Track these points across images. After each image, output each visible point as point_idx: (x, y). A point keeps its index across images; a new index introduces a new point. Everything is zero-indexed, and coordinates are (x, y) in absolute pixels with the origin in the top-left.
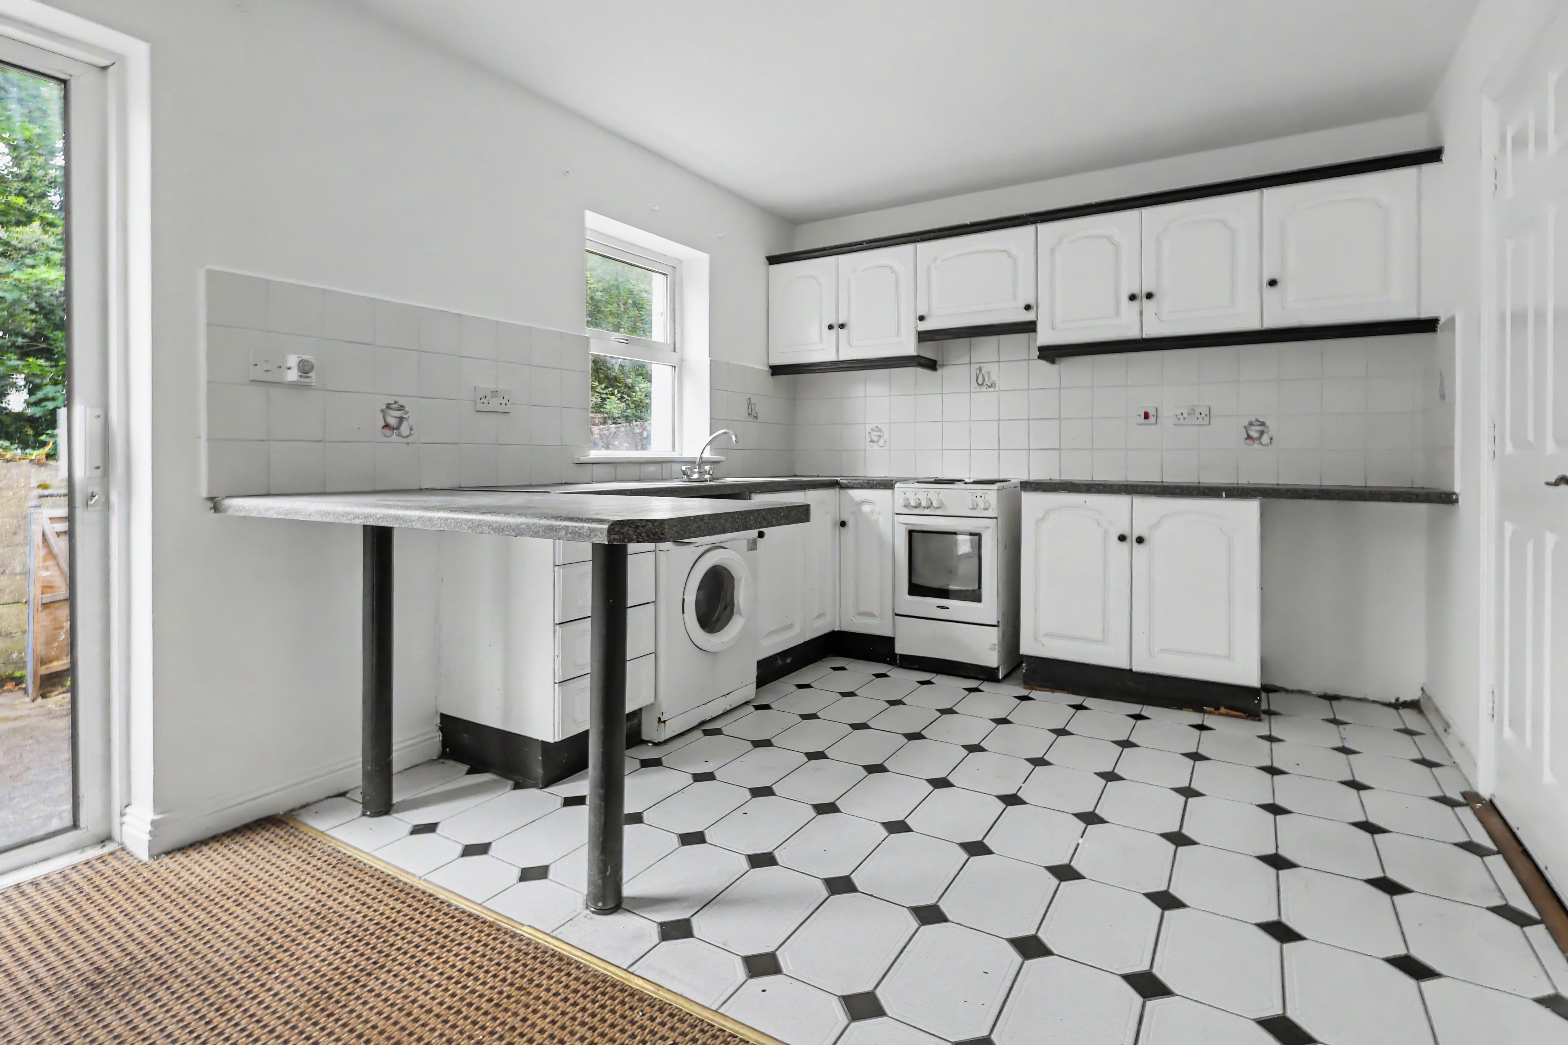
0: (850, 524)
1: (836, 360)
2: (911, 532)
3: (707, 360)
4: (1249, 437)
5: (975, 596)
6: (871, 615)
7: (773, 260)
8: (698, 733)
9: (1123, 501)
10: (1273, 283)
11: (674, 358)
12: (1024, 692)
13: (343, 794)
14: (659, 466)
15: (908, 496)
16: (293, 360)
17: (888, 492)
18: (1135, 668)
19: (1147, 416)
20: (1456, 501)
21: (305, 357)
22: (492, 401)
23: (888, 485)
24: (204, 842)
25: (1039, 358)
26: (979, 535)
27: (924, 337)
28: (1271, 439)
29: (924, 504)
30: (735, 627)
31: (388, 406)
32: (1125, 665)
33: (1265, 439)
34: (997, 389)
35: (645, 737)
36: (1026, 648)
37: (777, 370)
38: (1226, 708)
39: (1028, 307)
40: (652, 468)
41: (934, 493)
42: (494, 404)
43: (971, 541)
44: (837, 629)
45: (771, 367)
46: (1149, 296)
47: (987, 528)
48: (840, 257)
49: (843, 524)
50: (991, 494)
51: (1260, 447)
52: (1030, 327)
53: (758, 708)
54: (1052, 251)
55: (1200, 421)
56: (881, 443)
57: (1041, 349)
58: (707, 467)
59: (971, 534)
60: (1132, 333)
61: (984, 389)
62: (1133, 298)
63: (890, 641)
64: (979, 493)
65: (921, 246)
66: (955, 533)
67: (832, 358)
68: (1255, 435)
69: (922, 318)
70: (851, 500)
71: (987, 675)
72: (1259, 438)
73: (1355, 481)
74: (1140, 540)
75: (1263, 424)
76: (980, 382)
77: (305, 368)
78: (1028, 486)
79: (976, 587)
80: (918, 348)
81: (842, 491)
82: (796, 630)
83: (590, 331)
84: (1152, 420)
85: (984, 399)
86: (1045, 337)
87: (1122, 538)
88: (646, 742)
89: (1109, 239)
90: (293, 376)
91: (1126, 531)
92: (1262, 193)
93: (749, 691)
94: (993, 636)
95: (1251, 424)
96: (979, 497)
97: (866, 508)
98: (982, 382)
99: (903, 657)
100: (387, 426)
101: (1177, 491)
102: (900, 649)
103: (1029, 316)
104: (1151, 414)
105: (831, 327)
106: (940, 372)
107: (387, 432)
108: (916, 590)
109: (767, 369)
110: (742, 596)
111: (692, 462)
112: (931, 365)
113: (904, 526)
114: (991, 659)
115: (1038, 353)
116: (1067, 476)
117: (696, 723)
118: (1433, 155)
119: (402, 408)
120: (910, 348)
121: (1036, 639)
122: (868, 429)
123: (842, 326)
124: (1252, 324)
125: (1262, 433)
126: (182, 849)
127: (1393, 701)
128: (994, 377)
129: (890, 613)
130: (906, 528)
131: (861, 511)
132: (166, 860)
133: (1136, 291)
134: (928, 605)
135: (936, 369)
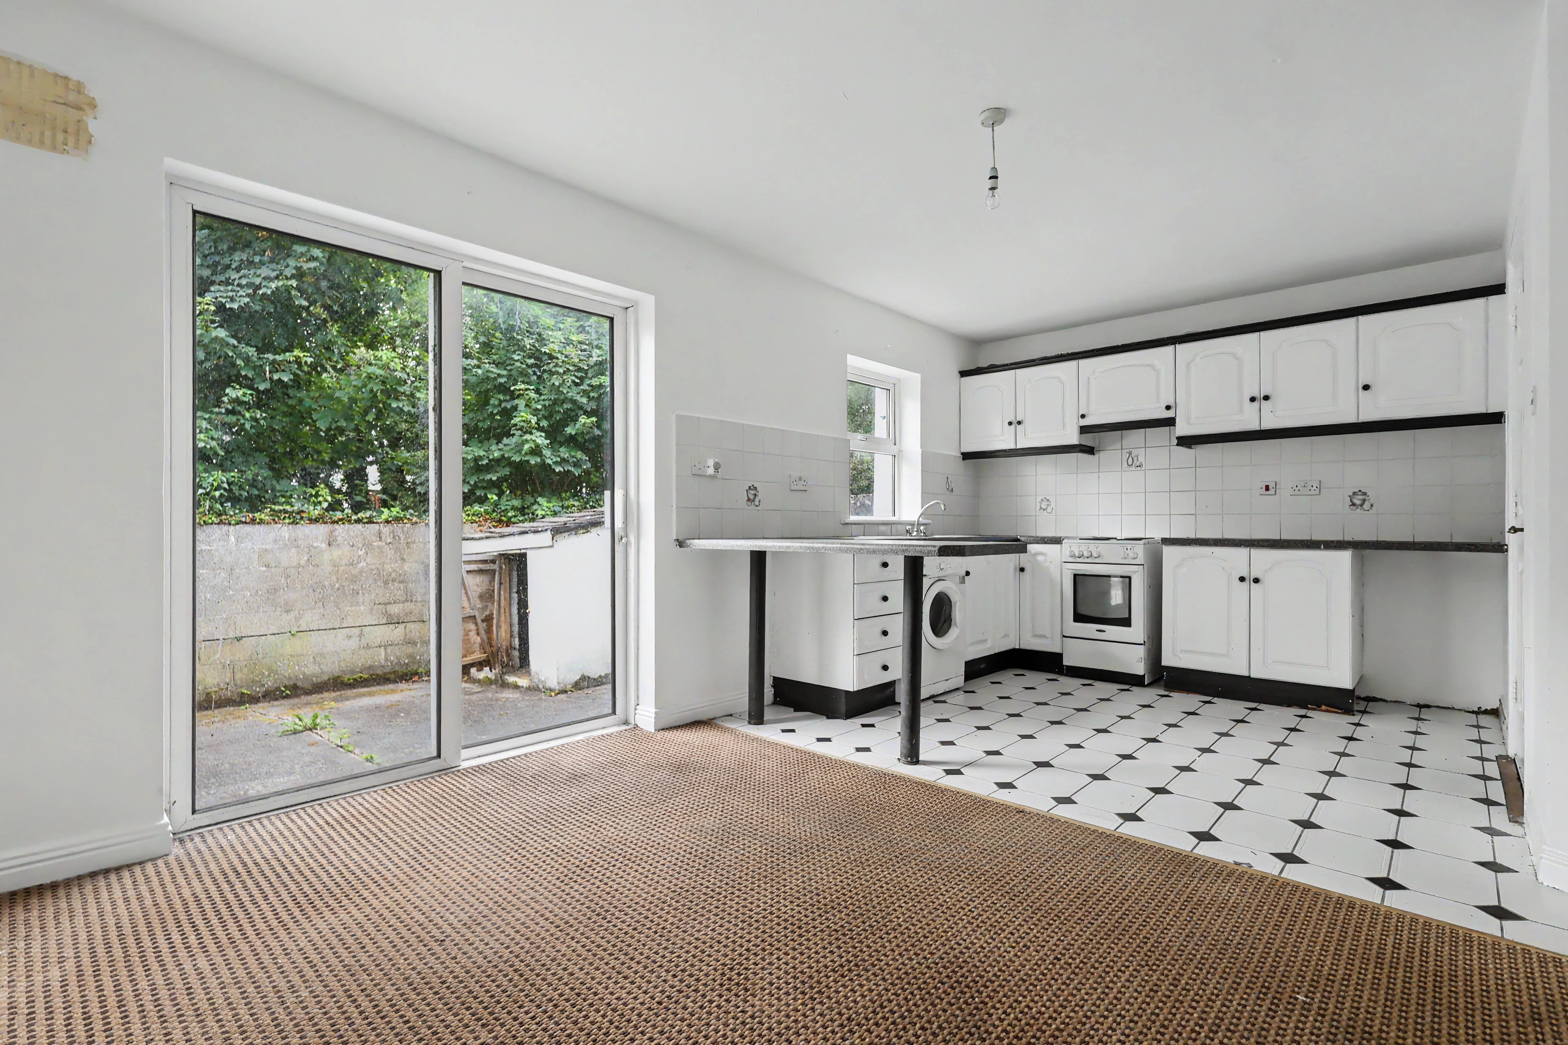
0: (1027, 570)
1: (1014, 448)
2: (1075, 576)
3: (919, 451)
4: (1354, 504)
5: (1126, 622)
6: (1044, 636)
7: (964, 374)
8: (930, 702)
9: (1243, 551)
10: (1366, 387)
11: (894, 449)
12: (1166, 693)
13: (731, 715)
14: (889, 527)
15: (1072, 549)
16: (711, 463)
17: (1058, 546)
18: (1252, 676)
19: (1267, 488)
20: (1507, 550)
21: (716, 461)
22: (799, 483)
23: (1057, 541)
25: (1178, 445)
26: (1130, 578)
27: (1084, 430)
28: (1372, 505)
29: (1086, 554)
30: (953, 633)
31: (749, 488)
32: (1245, 673)
33: (1366, 506)
34: (1143, 468)
36: (1166, 661)
37: (966, 456)
38: (1326, 705)
39: (1168, 408)
40: (882, 528)
41: (1094, 547)
42: (800, 486)
43: (1123, 582)
44: (1017, 647)
45: (962, 454)
46: (1266, 398)
47: (1135, 572)
48: (1018, 371)
49: (1022, 570)
50: (1139, 549)
51: (1362, 512)
52: (1170, 422)
53: (966, 692)
54: (1188, 365)
55: (1312, 492)
56: (1049, 510)
57: (1178, 438)
58: (922, 528)
59: (1121, 577)
60: (1254, 426)
61: (1133, 468)
62: (1253, 399)
63: (1059, 656)
64: (1129, 547)
65: (1082, 362)
66: (1109, 576)
67: (1011, 446)
68: (1358, 502)
69: (1083, 416)
70: (1029, 552)
71: (1134, 681)
72: (1362, 505)
73: (1443, 537)
74: (1256, 581)
75: (1365, 494)
76: (1130, 463)
77: (717, 467)
78: (1167, 541)
79: (1127, 616)
80: (1080, 439)
82: (989, 644)
83: (850, 436)
84: (1272, 491)
85: (1134, 477)
86: (1182, 429)
87: (1242, 579)
89: (1234, 355)
90: (711, 471)
91: (1245, 574)
92: (1358, 321)
93: (960, 681)
94: (1141, 652)
95: (1354, 493)
96: (1129, 550)
97: (1040, 558)
98: (1133, 463)
99: (1069, 667)
100: (749, 500)
101: (1285, 544)
102: (1066, 662)
103: (1169, 414)
104: (1270, 487)
105: (1010, 423)
106: (1097, 456)
107: (749, 503)
108: (1079, 617)
109: (959, 455)
110: (957, 614)
111: (913, 525)
112: (1090, 450)
113: (1070, 571)
114: (1139, 668)
115: (1176, 442)
116: (1201, 535)
118: (1499, 289)
119: (755, 489)
120: (1074, 439)
121: (1174, 655)
122: (1039, 499)
123: (1019, 423)
124: (1350, 418)
125: (1364, 501)
127: (1476, 709)
128: (1141, 459)
129: (1059, 636)
130: (1072, 573)
131: (1037, 561)
132: (665, 733)
133: (1255, 394)
134: (1090, 629)
135: (1094, 454)
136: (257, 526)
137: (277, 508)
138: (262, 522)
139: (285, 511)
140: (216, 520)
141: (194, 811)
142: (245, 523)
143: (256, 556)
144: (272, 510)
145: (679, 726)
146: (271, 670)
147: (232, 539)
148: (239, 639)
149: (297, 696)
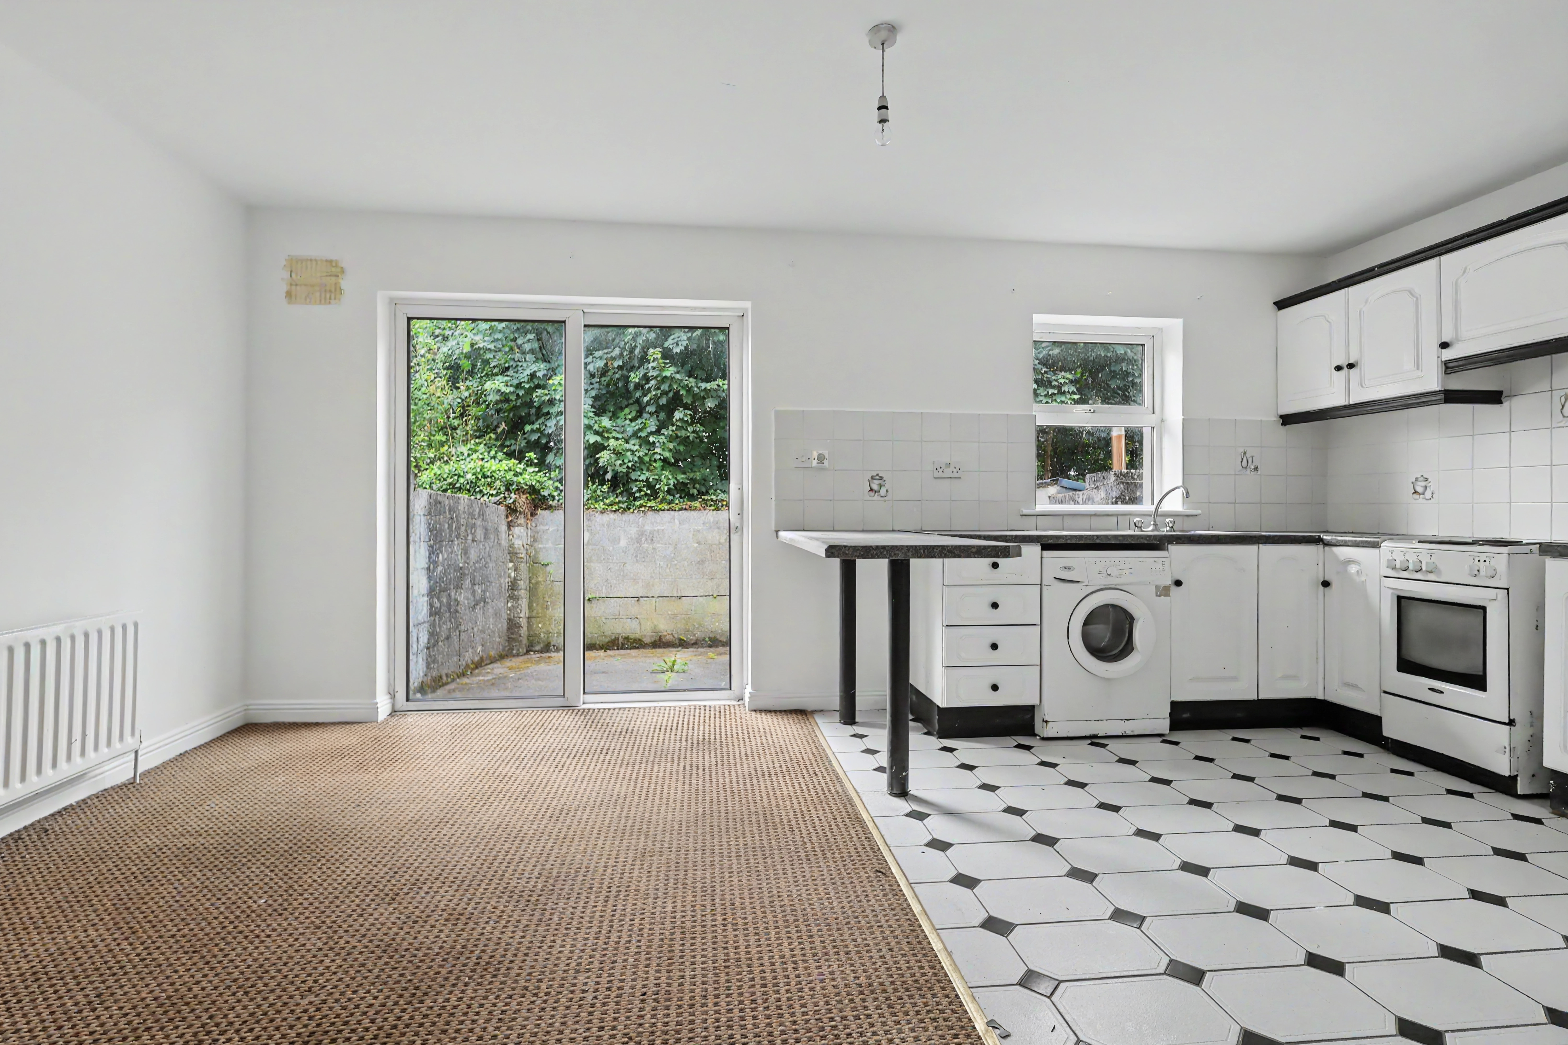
0: (1334, 584)
1: (1347, 403)
2: (1400, 599)
3: (1180, 419)
5: (1478, 681)
6: (1355, 687)
7: (1282, 305)
8: (1084, 742)
15: (1395, 556)
16: (815, 455)
17: (1376, 551)
21: (820, 452)
22: (946, 470)
23: (1376, 542)
24: (770, 711)
26: (1484, 609)
27: (1449, 368)
29: (1416, 566)
30: (1135, 663)
31: (872, 478)
35: (1036, 732)
36: (1551, 760)
37: (1287, 420)
41: (1429, 554)
42: (948, 473)
43: (1473, 614)
44: (1320, 697)
45: (1281, 417)
47: (1492, 600)
48: (1351, 289)
49: (1327, 581)
50: (1500, 559)
53: (1169, 742)
56: (1428, 494)
59: (1471, 607)
63: (1378, 720)
64: (1483, 557)
65: (1446, 259)
67: (1342, 402)
69: (1444, 345)
70: (1336, 557)
77: (821, 458)
78: (1549, 550)
79: (1479, 672)
80: (1450, 381)
81: (1327, 548)
88: (1036, 735)
90: (815, 463)
93: (1158, 725)
94: (1504, 736)
96: (1482, 561)
97: (1353, 569)
99: (1392, 741)
100: (871, 490)
102: (1388, 731)
105: (1339, 368)
106: (1506, 404)
107: (872, 494)
108: (1406, 665)
109: (1274, 419)
110: (1145, 636)
113: (1392, 591)
114: (1504, 765)
117: (1088, 734)
119: (881, 478)
121: (1562, 750)
122: (1412, 479)
123: (1351, 366)
126: (761, 711)
129: (1376, 689)
130: (1392, 594)
131: (1346, 571)
132: (753, 713)
134: (1420, 685)
135: (1500, 402)
136: (693, 512)
137: (706, 498)
138: (695, 509)
139: (712, 500)
140: (667, 507)
141: (408, 700)
142: (685, 509)
143: (691, 536)
144: (704, 500)
145: (780, 711)
146: (700, 625)
147: (677, 522)
148: (680, 597)
149: (717, 647)
